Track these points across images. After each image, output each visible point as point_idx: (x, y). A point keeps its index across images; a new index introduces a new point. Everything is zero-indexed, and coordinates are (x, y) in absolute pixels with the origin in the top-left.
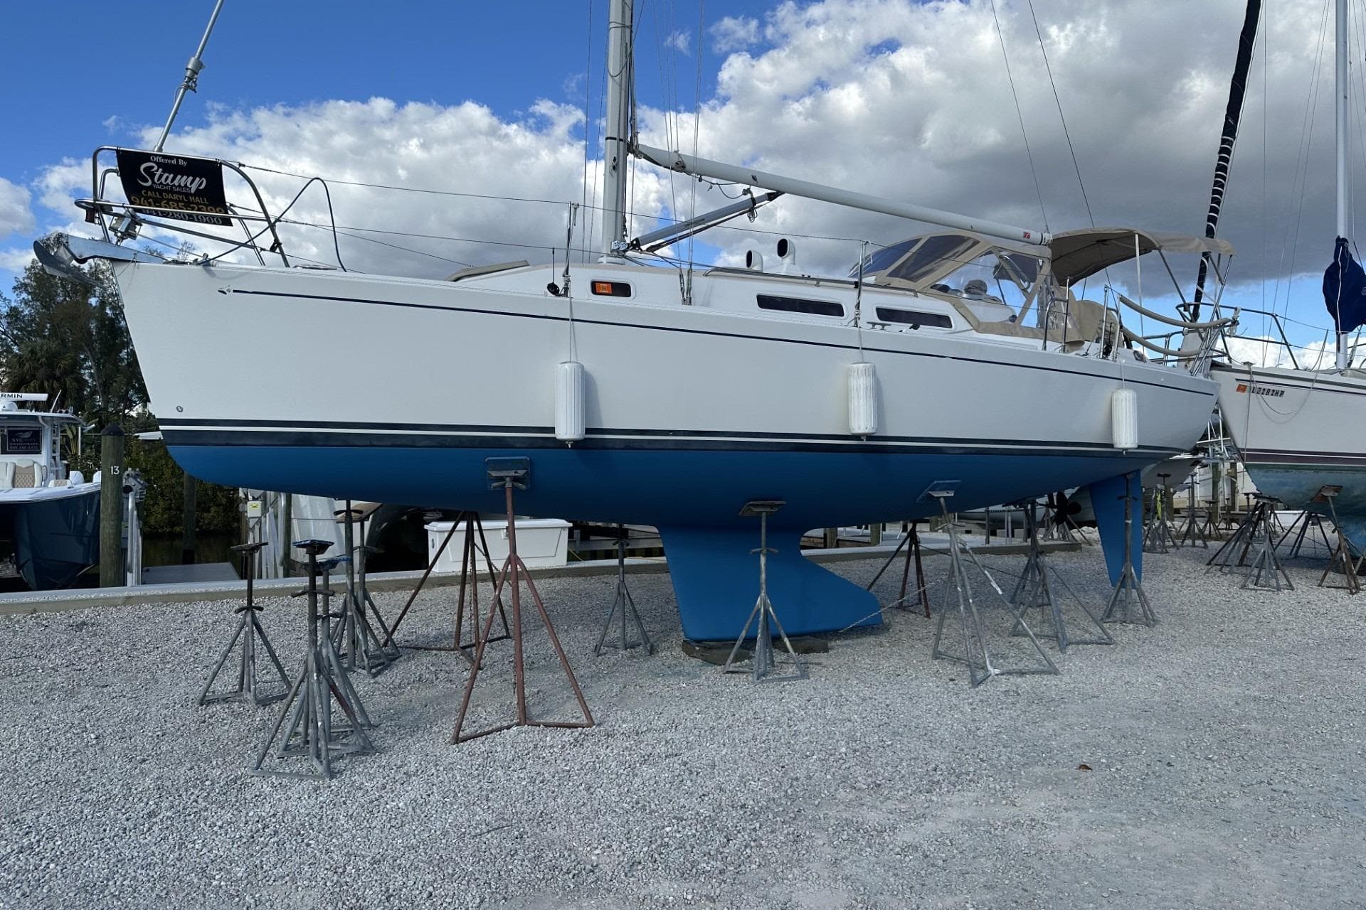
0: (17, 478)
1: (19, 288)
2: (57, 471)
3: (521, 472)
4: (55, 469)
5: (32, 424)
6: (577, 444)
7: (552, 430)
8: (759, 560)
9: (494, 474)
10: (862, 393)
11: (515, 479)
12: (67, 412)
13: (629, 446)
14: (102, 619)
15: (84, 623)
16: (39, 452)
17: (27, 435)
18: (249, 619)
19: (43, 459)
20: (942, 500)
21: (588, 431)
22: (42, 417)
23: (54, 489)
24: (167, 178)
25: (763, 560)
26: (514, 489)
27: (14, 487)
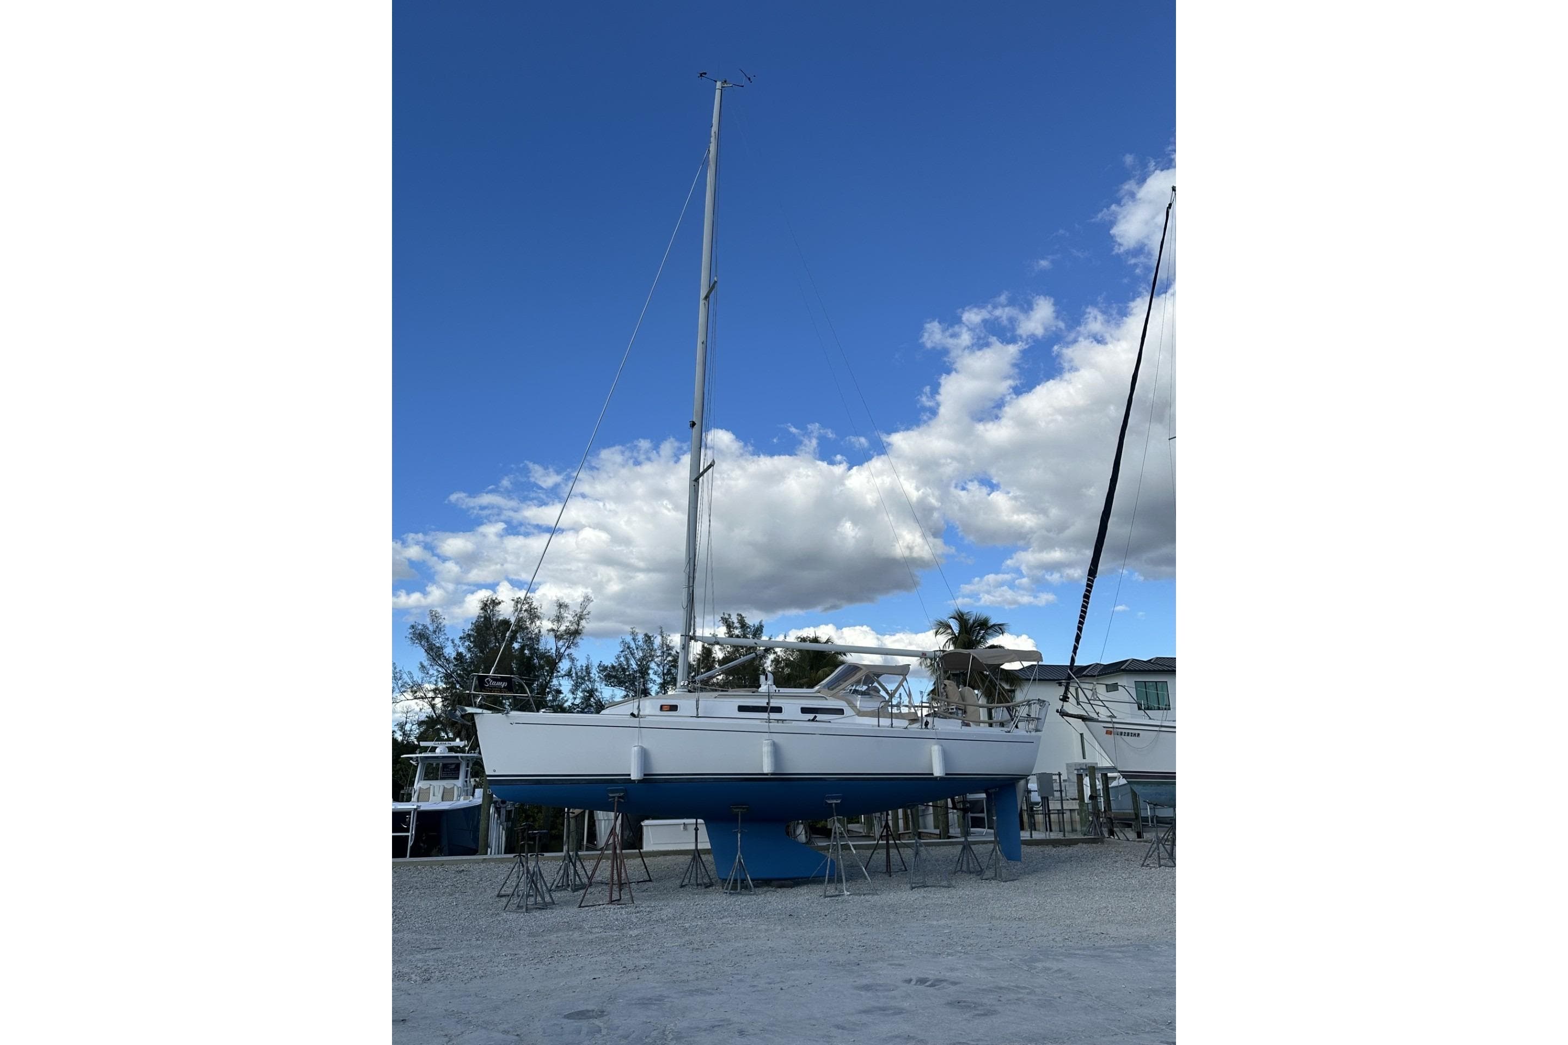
0: (445, 795)
1: (464, 638)
2: (467, 790)
3: (622, 794)
4: (466, 788)
5: (456, 761)
6: (639, 781)
7: (629, 775)
8: (737, 836)
9: (611, 795)
10: (766, 755)
11: (619, 797)
12: (474, 753)
13: (666, 781)
14: (471, 869)
15: (463, 870)
16: (458, 778)
17: (453, 767)
18: (519, 860)
19: (459, 783)
20: (834, 805)
21: (645, 775)
22: (461, 757)
23: (462, 802)
24: (494, 683)
25: (739, 835)
26: (618, 801)
27: (443, 801)
